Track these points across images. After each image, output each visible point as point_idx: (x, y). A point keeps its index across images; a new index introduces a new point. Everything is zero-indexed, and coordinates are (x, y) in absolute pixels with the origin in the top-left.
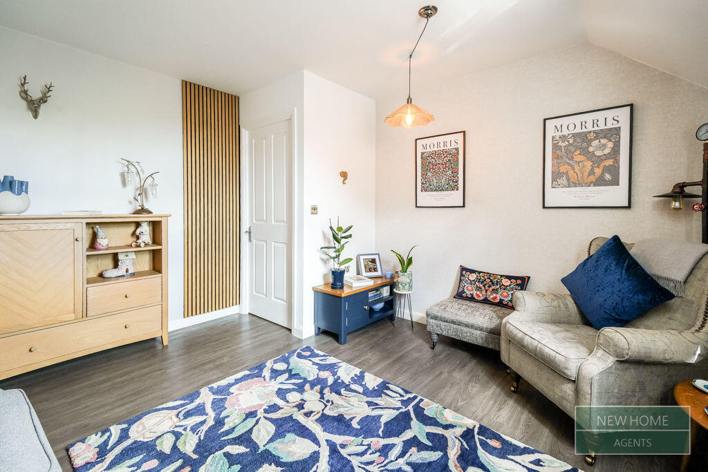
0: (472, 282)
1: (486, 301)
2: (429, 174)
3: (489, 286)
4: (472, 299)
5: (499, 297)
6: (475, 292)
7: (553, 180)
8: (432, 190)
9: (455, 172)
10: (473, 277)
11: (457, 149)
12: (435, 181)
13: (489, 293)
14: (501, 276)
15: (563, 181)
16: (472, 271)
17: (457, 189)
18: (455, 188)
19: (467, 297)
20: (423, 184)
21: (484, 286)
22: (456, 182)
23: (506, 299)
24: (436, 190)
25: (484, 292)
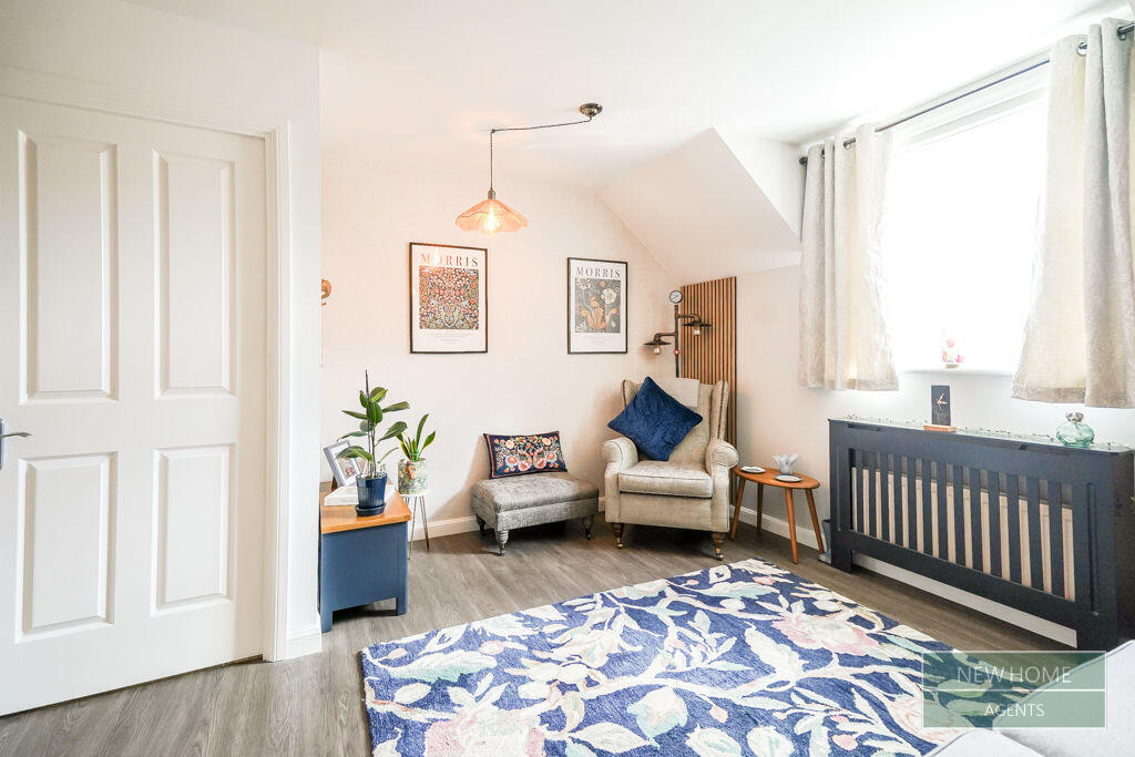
0: (512, 451)
1: (533, 471)
2: (433, 301)
3: (534, 451)
4: (517, 473)
5: (545, 460)
6: (519, 463)
7: (577, 324)
8: (437, 327)
9: (474, 303)
10: (510, 444)
11: (476, 272)
12: (443, 313)
13: (535, 459)
14: (538, 436)
15: (583, 326)
16: (507, 438)
17: (477, 328)
18: (474, 325)
19: (510, 472)
20: (422, 316)
21: (528, 452)
22: (476, 317)
23: (553, 461)
24: (445, 327)
25: (530, 460)
